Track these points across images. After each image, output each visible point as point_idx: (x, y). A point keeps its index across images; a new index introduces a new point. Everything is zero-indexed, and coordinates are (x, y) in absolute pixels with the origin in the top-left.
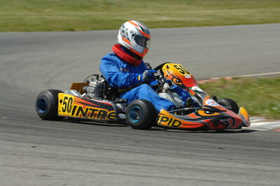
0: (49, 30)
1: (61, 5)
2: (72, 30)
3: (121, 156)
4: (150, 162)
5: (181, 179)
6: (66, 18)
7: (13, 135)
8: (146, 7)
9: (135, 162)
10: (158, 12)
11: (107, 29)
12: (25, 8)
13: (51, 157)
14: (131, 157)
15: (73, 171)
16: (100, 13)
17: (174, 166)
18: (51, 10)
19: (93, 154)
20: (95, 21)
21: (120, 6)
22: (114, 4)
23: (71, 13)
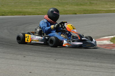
0: (67, 14)
1: (72, 4)
2: (76, 14)
3: (89, 64)
4: (101, 66)
5: (112, 73)
6: (73, 9)
7: (47, 55)
8: (107, 4)
9: (95, 66)
10: (112, 6)
11: (90, 13)
12: (58, 5)
13: (61, 64)
14: (93, 64)
15: (69, 69)
16: (88, 7)
17: (110, 67)
18: (68, 6)
19: (78, 63)
20: (85, 10)
21: (96, 4)
22: (93, 3)
23: (76, 7)
